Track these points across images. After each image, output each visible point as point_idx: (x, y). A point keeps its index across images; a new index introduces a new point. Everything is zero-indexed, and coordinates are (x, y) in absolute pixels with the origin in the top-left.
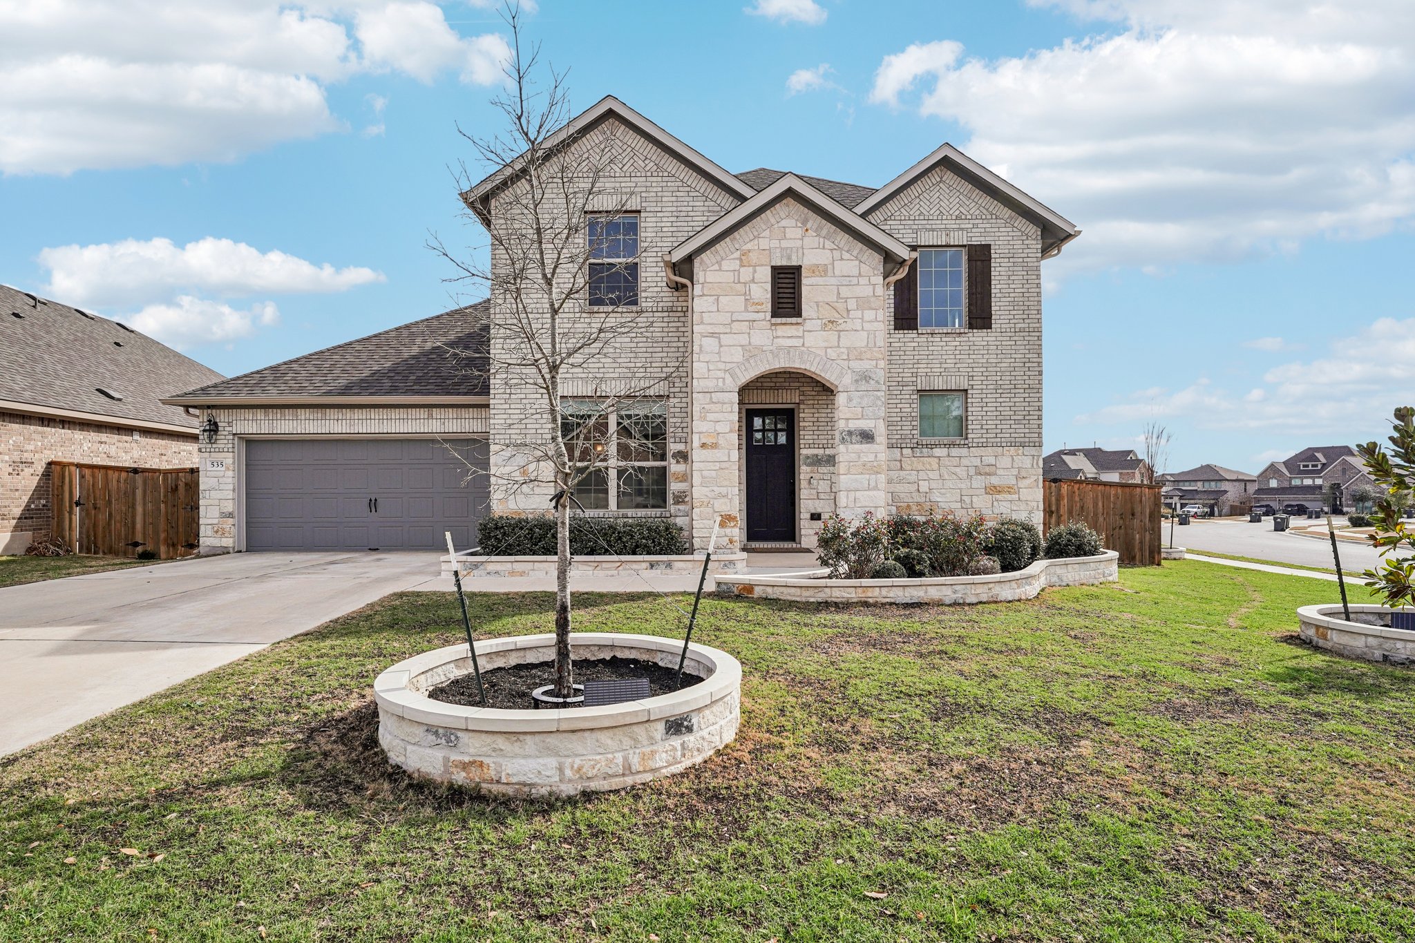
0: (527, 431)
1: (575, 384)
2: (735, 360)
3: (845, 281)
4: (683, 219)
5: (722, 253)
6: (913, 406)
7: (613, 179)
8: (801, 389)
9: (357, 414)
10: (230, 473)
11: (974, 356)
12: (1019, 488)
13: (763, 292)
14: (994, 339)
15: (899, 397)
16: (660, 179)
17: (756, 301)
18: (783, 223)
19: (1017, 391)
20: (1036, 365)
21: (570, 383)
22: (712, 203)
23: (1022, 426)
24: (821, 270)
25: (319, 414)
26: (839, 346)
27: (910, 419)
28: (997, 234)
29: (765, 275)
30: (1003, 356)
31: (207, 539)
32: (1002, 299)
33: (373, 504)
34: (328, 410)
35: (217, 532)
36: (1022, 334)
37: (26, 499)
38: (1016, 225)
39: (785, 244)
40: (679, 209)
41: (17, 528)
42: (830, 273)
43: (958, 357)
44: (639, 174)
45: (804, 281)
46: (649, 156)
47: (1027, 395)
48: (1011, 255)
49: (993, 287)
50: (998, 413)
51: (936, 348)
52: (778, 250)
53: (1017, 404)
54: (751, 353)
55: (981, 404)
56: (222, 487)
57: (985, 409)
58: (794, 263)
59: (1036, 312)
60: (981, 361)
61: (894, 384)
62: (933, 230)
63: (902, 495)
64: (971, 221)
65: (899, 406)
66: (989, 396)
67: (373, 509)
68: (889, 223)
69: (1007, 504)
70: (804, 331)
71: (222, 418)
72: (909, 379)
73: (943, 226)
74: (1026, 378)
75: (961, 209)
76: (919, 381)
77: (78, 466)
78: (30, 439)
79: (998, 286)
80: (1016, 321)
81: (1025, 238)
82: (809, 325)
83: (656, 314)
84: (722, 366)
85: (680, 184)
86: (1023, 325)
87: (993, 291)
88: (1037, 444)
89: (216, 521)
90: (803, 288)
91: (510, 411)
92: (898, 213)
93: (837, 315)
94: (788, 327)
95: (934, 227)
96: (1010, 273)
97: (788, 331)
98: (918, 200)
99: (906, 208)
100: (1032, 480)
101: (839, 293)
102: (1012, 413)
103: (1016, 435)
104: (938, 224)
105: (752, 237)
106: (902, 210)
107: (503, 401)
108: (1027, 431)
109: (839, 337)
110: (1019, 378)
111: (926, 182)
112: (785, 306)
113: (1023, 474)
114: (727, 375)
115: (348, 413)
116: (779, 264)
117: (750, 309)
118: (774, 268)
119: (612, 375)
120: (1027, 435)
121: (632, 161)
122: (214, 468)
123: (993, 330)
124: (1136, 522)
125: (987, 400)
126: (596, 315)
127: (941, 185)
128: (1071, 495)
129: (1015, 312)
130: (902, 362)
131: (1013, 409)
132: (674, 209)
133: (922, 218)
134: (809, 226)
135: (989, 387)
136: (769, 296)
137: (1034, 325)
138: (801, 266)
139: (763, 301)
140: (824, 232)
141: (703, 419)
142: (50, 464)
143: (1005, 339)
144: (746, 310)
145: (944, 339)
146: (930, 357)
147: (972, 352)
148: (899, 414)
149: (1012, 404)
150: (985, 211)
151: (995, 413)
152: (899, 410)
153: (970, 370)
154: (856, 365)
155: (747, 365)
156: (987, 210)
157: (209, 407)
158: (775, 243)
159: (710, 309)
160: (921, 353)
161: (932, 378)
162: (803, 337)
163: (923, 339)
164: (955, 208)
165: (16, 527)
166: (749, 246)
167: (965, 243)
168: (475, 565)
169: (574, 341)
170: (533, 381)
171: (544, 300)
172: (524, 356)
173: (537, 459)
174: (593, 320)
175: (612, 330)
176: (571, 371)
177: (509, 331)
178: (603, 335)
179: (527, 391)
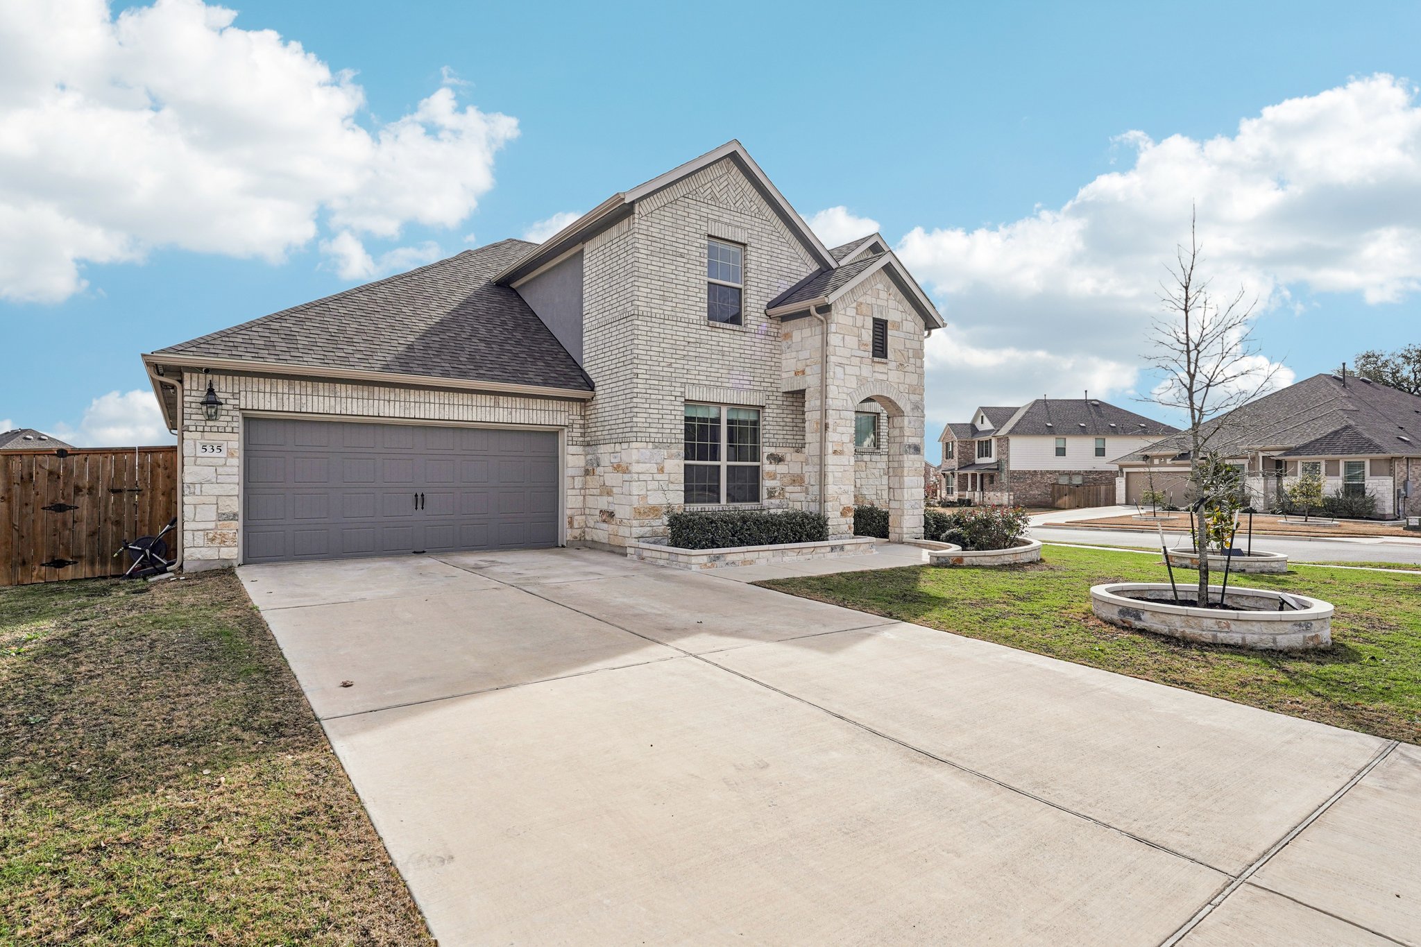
0: (664, 431)
1: (701, 390)
3: (908, 336)
4: (775, 259)
5: (847, 302)
7: (729, 212)
9: (414, 395)
10: (235, 461)
13: (868, 336)
16: (760, 221)
17: (864, 342)
18: (877, 287)
21: (698, 388)
22: (793, 251)
24: (897, 326)
25: (365, 392)
26: (904, 383)
29: (869, 324)
31: (197, 550)
33: (420, 500)
34: (376, 389)
35: (213, 540)
40: (773, 250)
42: (901, 329)
44: (746, 213)
45: (889, 332)
46: (753, 199)
52: (876, 306)
54: (862, 381)
56: (221, 479)
58: (884, 318)
67: (419, 506)
70: (888, 369)
71: (224, 387)
82: (890, 365)
83: (757, 336)
84: (846, 391)
85: (773, 229)
89: (212, 525)
90: (888, 337)
91: (650, 411)
93: (903, 360)
94: (880, 365)
97: (880, 368)
101: (905, 344)
105: (863, 293)
107: (644, 401)
109: (905, 376)
112: (880, 349)
114: (849, 398)
115: (402, 394)
116: (876, 317)
117: (862, 348)
118: (874, 319)
119: (727, 385)
121: (742, 200)
122: (207, 454)
126: (716, 330)
132: (769, 249)
134: (890, 292)
136: (871, 340)
138: (887, 321)
139: (868, 343)
140: (898, 298)
141: (835, 431)
144: (859, 349)
154: (911, 397)
157: (207, 371)
158: (875, 302)
159: (839, 344)
162: (887, 374)
166: (860, 300)
168: (718, 557)
169: (701, 350)
170: (668, 383)
171: (678, 310)
172: (661, 359)
173: (670, 457)
174: (713, 334)
175: (727, 345)
176: (698, 377)
177: (649, 334)
178: (720, 348)
179: (664, 393)
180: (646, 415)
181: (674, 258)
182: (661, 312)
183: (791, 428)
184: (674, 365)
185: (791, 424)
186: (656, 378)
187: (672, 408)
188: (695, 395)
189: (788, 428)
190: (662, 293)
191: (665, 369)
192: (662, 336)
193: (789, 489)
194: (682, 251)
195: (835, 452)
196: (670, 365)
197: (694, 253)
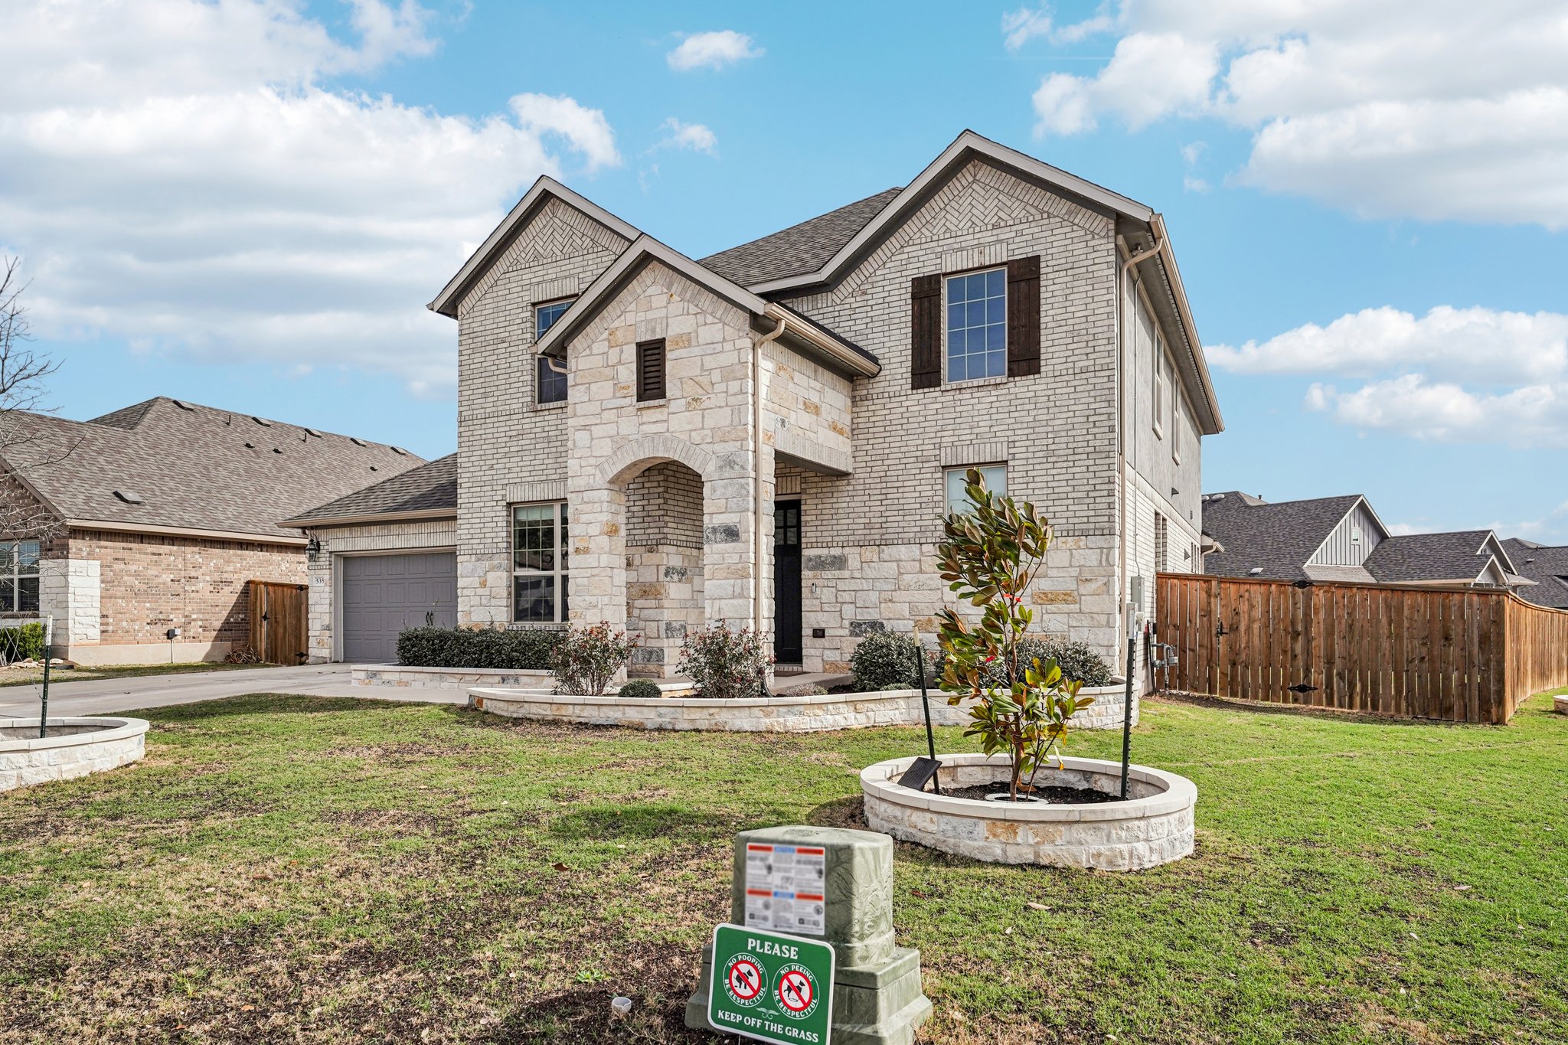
0: (486, 541)
2: (605, 454)
3: (709, 349)
5: (592, 335)
6: (936, 487)
7: (554, 265)
8: (803, 475)
9: (412, 529)
10: (327, 589)
11: (1016, 414)
12: (1080, 595)
13: (628, 374)
14: (1044, 387)
15: (918, 477)
16: (595, 255)
17: (623, 385)
18: (649, 292)
19: (1077, 457)
20: (1105, 417)
21: (519, 487)
23: (1085, 507)
24: (686, 340)
25: (384, 530)
26: (703, 428)
27: (931, 505)
28: (1049, 239)
29: (631, 353)
30: (1056, 410)
31: (314, 651)
32: (1056, 330)
33: (430, 618)
35: (320, 643)
36: (1084, 376)
37: (225, 614)
38: (1076, 221)
39: (651, 315)
41: (216, 639)
42: (694, 343)
43: (994, 417)
45: (669, 355)
46: (586, 232)
47: (1091, 462)
48: (1070, 265)
49: (1042, 314)
50: (1050, 491)
51: (965, 408)
52: (643, 324)
53: (1077, 476)
54: (619, 443)
55: (1026, 480)
56: (323, 601)
57: (1031, 486)
58: (658, 337)
59: (1105, 342)
60: (1026, 419)
61: (912, 460)
62: (962, 249)
63: (921, 606)
64: (1014, 228)
65: (918, 488)
66: (1037, 467)
67: (430, 623)
68: (906, 250)
69: (1063, 618)
70: (669, 414)
71: (323, 536)
72: (931, 453)
73: (976, 242)
74: (1091, 437)
75: (1001, 214)
76: (943, 455)
77: (266, 584)
78: (229, 562)
79: (1050, 313)
80: (1075, 358)
81: (1090, 237)
82: (674, 406)
84: (592, 461)
86: (1086, 363)
87: (1042, 320)
88: (1106, 532)
89: (319, 633)
90: (669, 364)
92: (918, 235)
93: (700, 391)
94: (653, 410)
95: (963, 244)
96: (1068, 291)
97: (654, 416)
98: (943, 213)
99: (928, 226)
100: (1100, 583)
101: (702, 365)
102: (1070, 489)
103: (1076, 520)
104: (968, 240)
105: (619, 313)
106: (924, 230)
107: (467, 511)
108: (1092, 513)
109: (703, 417)
110: (1080, 438)
111: (955, 185)
112: (652, 386)
113: (1087, 575)
114: (598, 471)
116: (643, 340)
117: (618, 394)
118: (639, 345)
119: (554, 477)
120: (1092, 519)
121: (571, 241)
122: (318, 585)
123: (1043, 375)
124: (1453, 651)
125: (1034, 473)
126: (541, 413)
127: (975, 186)
128: (1330, 607)
129: (1074, 346)
130: (922, 430)
131: (1071, 483)
133: (948, 235)
134: (673, 291)
135: (1037, 455)
136: (635, 377)
137: (1103, 361)
138: (664, 339)
139: (630, 384)
140: (689, 295)
141: (577, 521)
142: (248, 583)
143: (1060, 385)
144: (614, 397)
145: (976, 395)
146: (958, 421)
147: (1013, 409)
148: (918, 500)
149: (1071, 476)
150: (1033, 210)
151: (1045, 491)
152: (917, 494)
153: (1010, 433)
154: (719, 448)
155: (615, 458)
156: (1036, 208)
158: (641, 316)
159: (582, 400)
160: (946, 416)
161: (959, 448)
162: (667, 421)
163: (949, 397)
164: (993, 214)
165: (216, 637)
166: (616, 324)
167: (1005, 259)
168: (374, 674)
169: (523, 442)
170: (489, 488)
171: (499, 403)
172: (482, 463)
173: (493, 569)
174: (538, 419)
175: (554, 428)
176: (520, 475)
177: (471, 438)
178: (545, 434)
179: (485, 499)
180: (469, 526)
181: (495, 347)
182: (483, 411)
183: (641, 520)
184: (495, 467)
185: (640, 514)
186: (478, 484)
187: (493, 514)
188: (517, 495)
189: (635, 520)
190: (483, 390)
191: (487, 473)
192: (484, 437)
193: (639, 603)
194: (502, 335)
195: (577, 550)
196: (491, 467)
197: (516, 333)
